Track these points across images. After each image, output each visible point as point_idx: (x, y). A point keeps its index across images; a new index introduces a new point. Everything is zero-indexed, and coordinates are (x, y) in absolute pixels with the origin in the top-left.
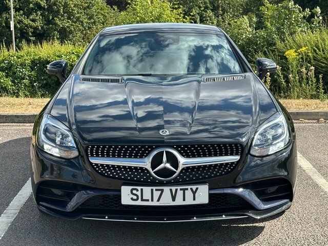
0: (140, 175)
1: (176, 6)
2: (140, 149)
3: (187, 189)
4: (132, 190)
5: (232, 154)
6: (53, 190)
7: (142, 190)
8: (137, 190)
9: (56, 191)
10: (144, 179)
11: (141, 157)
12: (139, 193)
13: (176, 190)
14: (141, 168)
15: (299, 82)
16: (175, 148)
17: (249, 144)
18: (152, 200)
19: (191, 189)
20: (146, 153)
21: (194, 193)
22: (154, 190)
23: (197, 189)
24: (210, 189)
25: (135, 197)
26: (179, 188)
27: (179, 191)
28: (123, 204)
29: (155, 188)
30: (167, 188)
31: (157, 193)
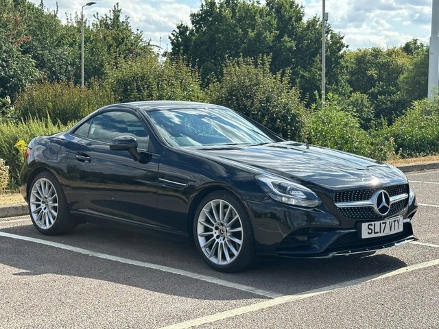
2: (366, 193)
3: (396, 221)
4: (369, 225)
5: (404, 193)
8: (372, 225)
11: (368, 199)
12: (373, 228)
18: (380, 232)
20: (371, 195)
21: (398, 223)
23: (399, 220)
25: (370, 231)
26: (392, 220)
27: (393, 223)
28: (363, 237)
29: (381, 222)
30: (387, 221)
31: (383, 226)
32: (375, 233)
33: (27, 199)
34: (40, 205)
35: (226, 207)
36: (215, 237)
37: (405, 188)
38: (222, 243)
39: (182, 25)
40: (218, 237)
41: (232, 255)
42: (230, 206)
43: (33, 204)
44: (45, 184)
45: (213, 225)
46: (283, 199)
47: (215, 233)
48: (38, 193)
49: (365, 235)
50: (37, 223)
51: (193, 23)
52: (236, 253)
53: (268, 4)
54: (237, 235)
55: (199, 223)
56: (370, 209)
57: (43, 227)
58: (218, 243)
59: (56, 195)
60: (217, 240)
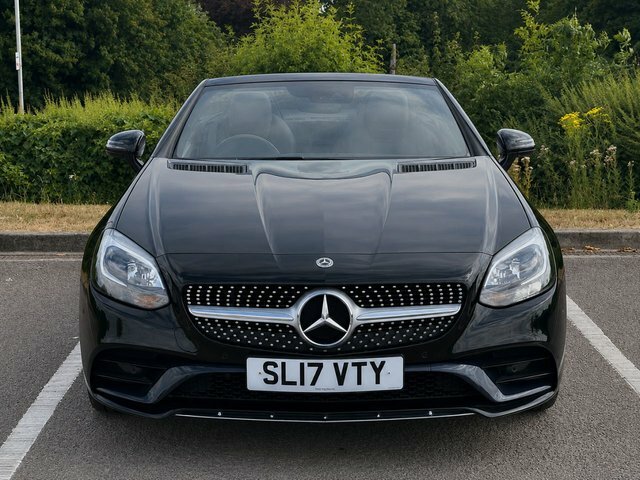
0: (281, 339)
1: (350, 26)
2: (280, 292)
3: (365, 364)
4: (266, 365)
5: (446, 302)
6: (120, 364)
7: (283, 364)
8: (276, 365)
9: (127, 367)
10: (287, 344)
11: (282, 306)
12: (278, 371)
13: (346, 365)
14: (283, 326)
15: (588, 175)
16: (343, 290)
17: (478, 285)
18: (302, 383)
19: (373, 364)
20: (292, 299)
21: (378, 370)
22: (306, 365)
23: (383, 363)
24: (406, 365)
25: (271, 378)
26: (350, 361)
27: (351, 367)
28: (250, 388)
29: (308, 362)
30: (328, 363)
31: (311, 370)
32: (285, 382)
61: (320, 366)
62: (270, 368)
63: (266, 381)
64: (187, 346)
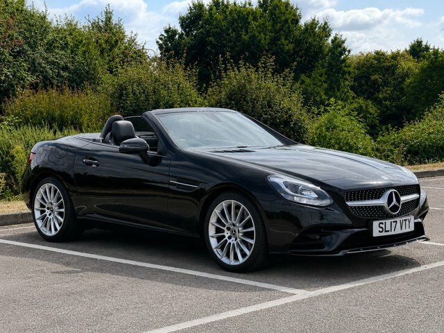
2: (377, 192)
3: (406, 220)
7: (385, 223)
11: (378, 198)
12: (384, 226)
18: (391, 231)
22: (392, 222)
23: (410, 219)
25: (381, 230)
26: (403, 219)
27: (404, 222)
28: (374, 236)
29: (392, 220)
30: (398, 220)
31: (394, 224)
32: (386, 231)
33: (31, 205)
34: (45, 211)
35: (238, 207)
36: (226, 238)
37: (415, 189)
38: (234, 244)
39: (170, 28)
40: (230, 238)
41: (244, 255)
42: (242, 206)
43: (37, 210)
44: (50, 189)
45: (224, 226)
46: (295, 198)
47: (227, 234)
48: (43, 199)
49: (376, 233)
50: (41, 229)
51: (182, 26)
52: (248, 253)
53: (261, 6)
54: (249, 235)
55: (210, 224)
56: (381, 208)
57: (48, 234)
58: (230, 243)
59: (62, 200)
60: (229, 241)
61: (396, 222)
62: (381, 225)
63: (380, 232)
64: (347, 220)
